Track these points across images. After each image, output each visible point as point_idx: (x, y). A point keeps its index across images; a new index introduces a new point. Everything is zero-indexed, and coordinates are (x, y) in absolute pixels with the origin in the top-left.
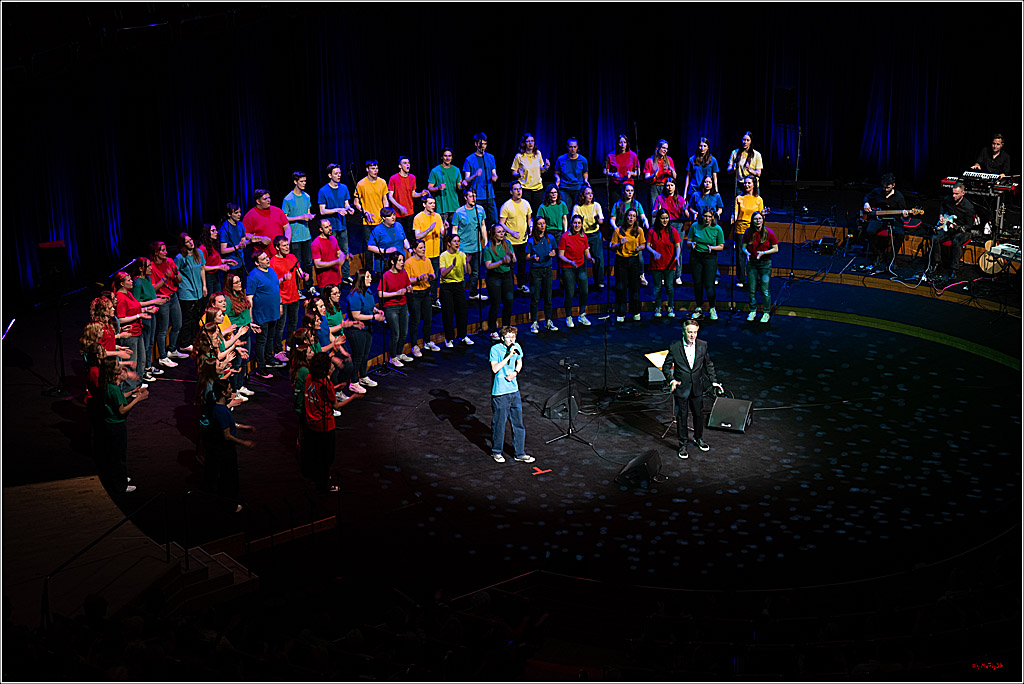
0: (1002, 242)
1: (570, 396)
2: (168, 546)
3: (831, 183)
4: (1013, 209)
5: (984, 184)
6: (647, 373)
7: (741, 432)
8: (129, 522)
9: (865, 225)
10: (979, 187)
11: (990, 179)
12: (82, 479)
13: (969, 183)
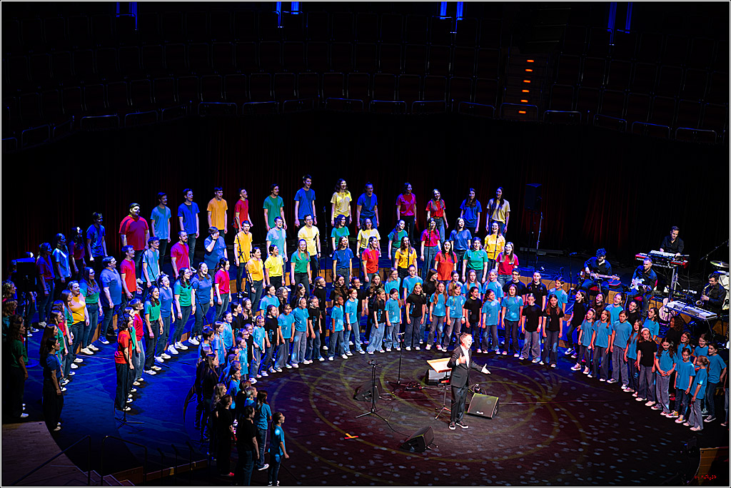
0: (675, 300)
1: (374, 385)
2: (89, 475)
3: (561, 252)
4: (683, 278)
5: (664, 260)
6: (428, 373)
7: (491, 418)
8: (64, 454)
9: (583, 282)
10: (661, 261)
11: (669, 257)
12: (33, 423)
13: (654, 258)
